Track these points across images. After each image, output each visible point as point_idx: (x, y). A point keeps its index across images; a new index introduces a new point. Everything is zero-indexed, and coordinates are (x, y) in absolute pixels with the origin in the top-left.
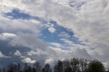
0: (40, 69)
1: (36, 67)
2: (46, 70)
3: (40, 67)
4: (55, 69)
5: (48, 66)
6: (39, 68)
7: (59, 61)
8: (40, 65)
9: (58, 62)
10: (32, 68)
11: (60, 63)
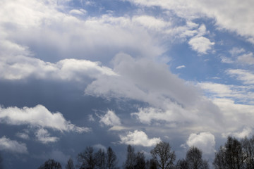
0: (171, 162)
1: (159, 158)
2: (191, 164)
3: (173, 157)
4: (219, 164)
5: (195, 153)
6: (169, 159)
7: (230, 139)
8: (171, 151)
9: (226, 141)
10: (146, 160)
11: (233, 147)
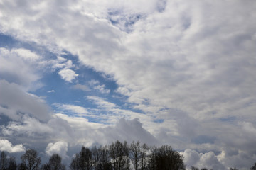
0: (37, 166)
1: (27, 163)
2: (53, 167)
3: (39, 161)
4: (74, 168)
5: (56, 158)
6: (36, 163)
7: (84, 148)
8: (38, 157)
9: (81, 150)
10: (17, 164)
11: (86, 154)
